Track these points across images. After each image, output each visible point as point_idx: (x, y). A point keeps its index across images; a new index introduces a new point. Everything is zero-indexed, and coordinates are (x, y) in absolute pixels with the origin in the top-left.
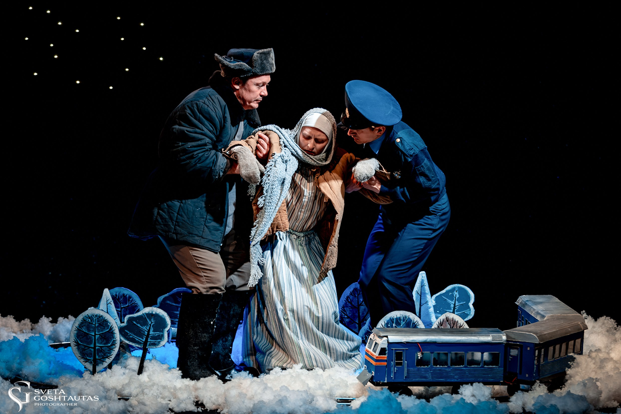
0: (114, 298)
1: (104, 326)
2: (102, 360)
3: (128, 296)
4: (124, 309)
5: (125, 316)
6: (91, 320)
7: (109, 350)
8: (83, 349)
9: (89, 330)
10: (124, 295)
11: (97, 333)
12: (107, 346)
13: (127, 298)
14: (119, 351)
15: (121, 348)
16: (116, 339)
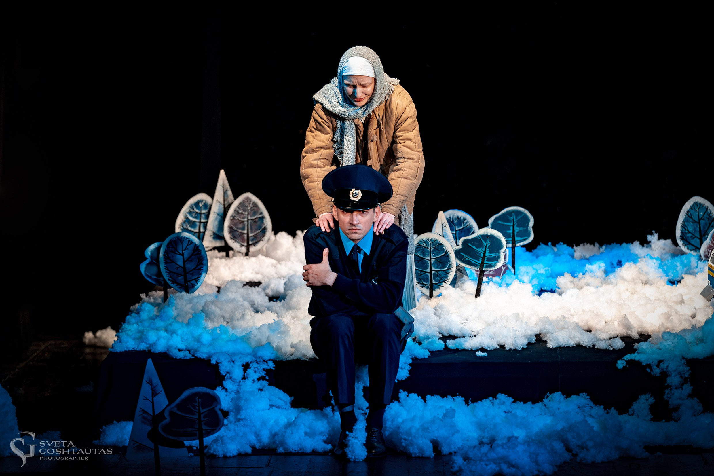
0: (449, 221)
1: (439, 250)
2: (439, 284)
3: (462, 218)
4: (458, 231)
5: (459, 239)
6: (426, 245)
7: (445, 274)
8: (419, 274)
9: (424, 255)
10: (458, 217)
11: (432, 257)
12: (443, 271)
13: (461, 220)
14: (456, 275)
15: (458, 272)
16: (452, 263)
